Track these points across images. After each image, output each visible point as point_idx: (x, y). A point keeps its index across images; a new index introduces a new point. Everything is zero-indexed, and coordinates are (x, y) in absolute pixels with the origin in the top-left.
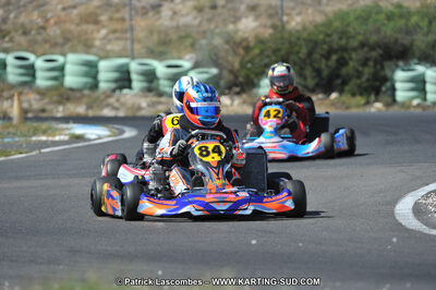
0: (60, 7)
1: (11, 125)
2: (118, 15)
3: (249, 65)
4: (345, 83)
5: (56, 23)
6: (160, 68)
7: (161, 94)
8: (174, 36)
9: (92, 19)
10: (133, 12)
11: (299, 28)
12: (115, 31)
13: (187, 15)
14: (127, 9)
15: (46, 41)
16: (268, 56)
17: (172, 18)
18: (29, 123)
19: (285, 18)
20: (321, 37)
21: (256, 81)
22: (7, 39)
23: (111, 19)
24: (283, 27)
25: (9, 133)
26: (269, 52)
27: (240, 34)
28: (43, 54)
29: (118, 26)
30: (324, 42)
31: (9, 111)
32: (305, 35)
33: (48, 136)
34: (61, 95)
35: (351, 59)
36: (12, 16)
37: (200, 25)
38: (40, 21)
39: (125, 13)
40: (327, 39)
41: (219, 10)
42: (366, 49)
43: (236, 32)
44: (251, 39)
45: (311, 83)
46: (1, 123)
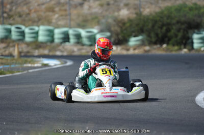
0: (36, 4)
1: (14, 59)
2: (63, 8)
3: (125, 32)
4: (169, 40)
5: (35, 12)
6: (83, 33)
7: (83, 45)
8: (89, 18)
9: (51, 10)
10: (71, 7)
11: (148, 14)
12: (62, 16)
13: (96, 8)
14: (68, 5)
15: (30, 20)
16: (134, 27)
17: (89, 10)
18: (22, 58)
19: (142, 10)
20: (158, 19)
21: (128, 39)
22: (12, 19)
23: (60, 10)
24: (141, 14)
25: (13, 63)
27: (121, 17)
28: (29, 26)
29: (63, 13)
30: (160, 21)
31: (13, 52)
32: (151, 17)
33: (32, 64)
34: (37, 45)
35: (173, 29)
36: (14, 8)
37: (102, 13)
38: (27, 11)
39: (67, 7)
40: (161, 19)
41: (111, 6)
42: (179, 24)
43: (119, 16)
44: (126, 19)
45: (154, 40)
46: (9, 58)
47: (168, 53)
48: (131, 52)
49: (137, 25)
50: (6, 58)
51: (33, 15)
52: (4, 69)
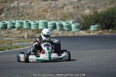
0: (37, 8)
1: (25, 39)
3: (88, 22)
4: (113, 26)
5: (36, 12)
6: (64, 24)
7: (64, 30)
8: (68, 15)
9: (46, 11)
10: (57, 9)
11: (101, 12)
12: (52, 14)
13: (71, 9)
14: (55, 8)
15: (34, 17)
16: (93, 20)
17: (67, 10)
18: (29, 39)
19: (97, 10)
20: (107, 14)
21: (89, 26)
22: (23, 16)
23: (51, 11)
24: (97, 12)
25: (24, 42)
26: (93, 19)
27: (85, 14)
28: (33, 20)
30: (107, 16)
31: (24, 35)
32: (102, 14)
34: (38, 31)
35: (115, 20)
36: (25, 10)
37: (74, 12)
38: (32, 12)
39: (54, 9)
40: (108, 15)
41: (80, 8)
43: (84, 13)
44: (88, 15)
45: (104, 27)
46: (22, 39)
47: (113, 34)
48: (92, 34)
49: (95, 18)
50: (20, 39)
51: (36, 14)
52: (19, 45)
